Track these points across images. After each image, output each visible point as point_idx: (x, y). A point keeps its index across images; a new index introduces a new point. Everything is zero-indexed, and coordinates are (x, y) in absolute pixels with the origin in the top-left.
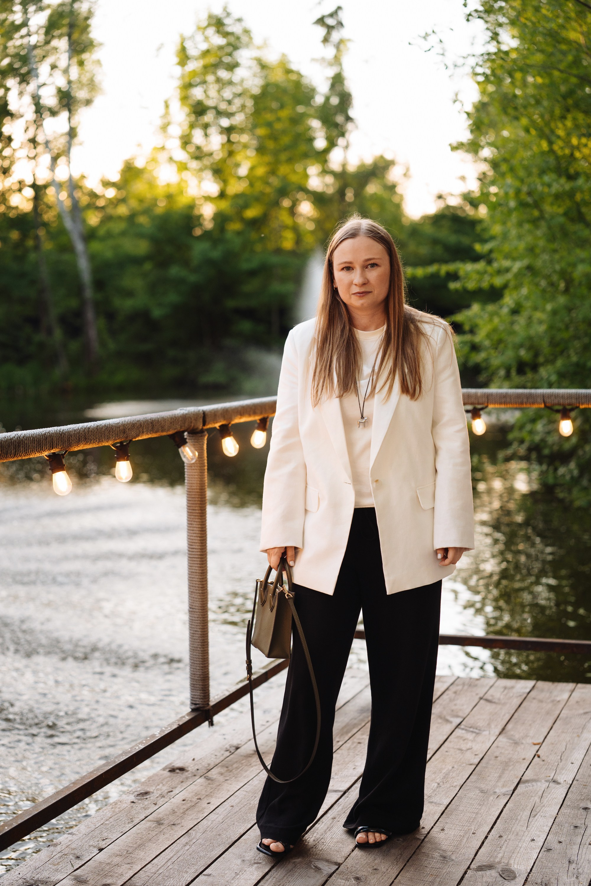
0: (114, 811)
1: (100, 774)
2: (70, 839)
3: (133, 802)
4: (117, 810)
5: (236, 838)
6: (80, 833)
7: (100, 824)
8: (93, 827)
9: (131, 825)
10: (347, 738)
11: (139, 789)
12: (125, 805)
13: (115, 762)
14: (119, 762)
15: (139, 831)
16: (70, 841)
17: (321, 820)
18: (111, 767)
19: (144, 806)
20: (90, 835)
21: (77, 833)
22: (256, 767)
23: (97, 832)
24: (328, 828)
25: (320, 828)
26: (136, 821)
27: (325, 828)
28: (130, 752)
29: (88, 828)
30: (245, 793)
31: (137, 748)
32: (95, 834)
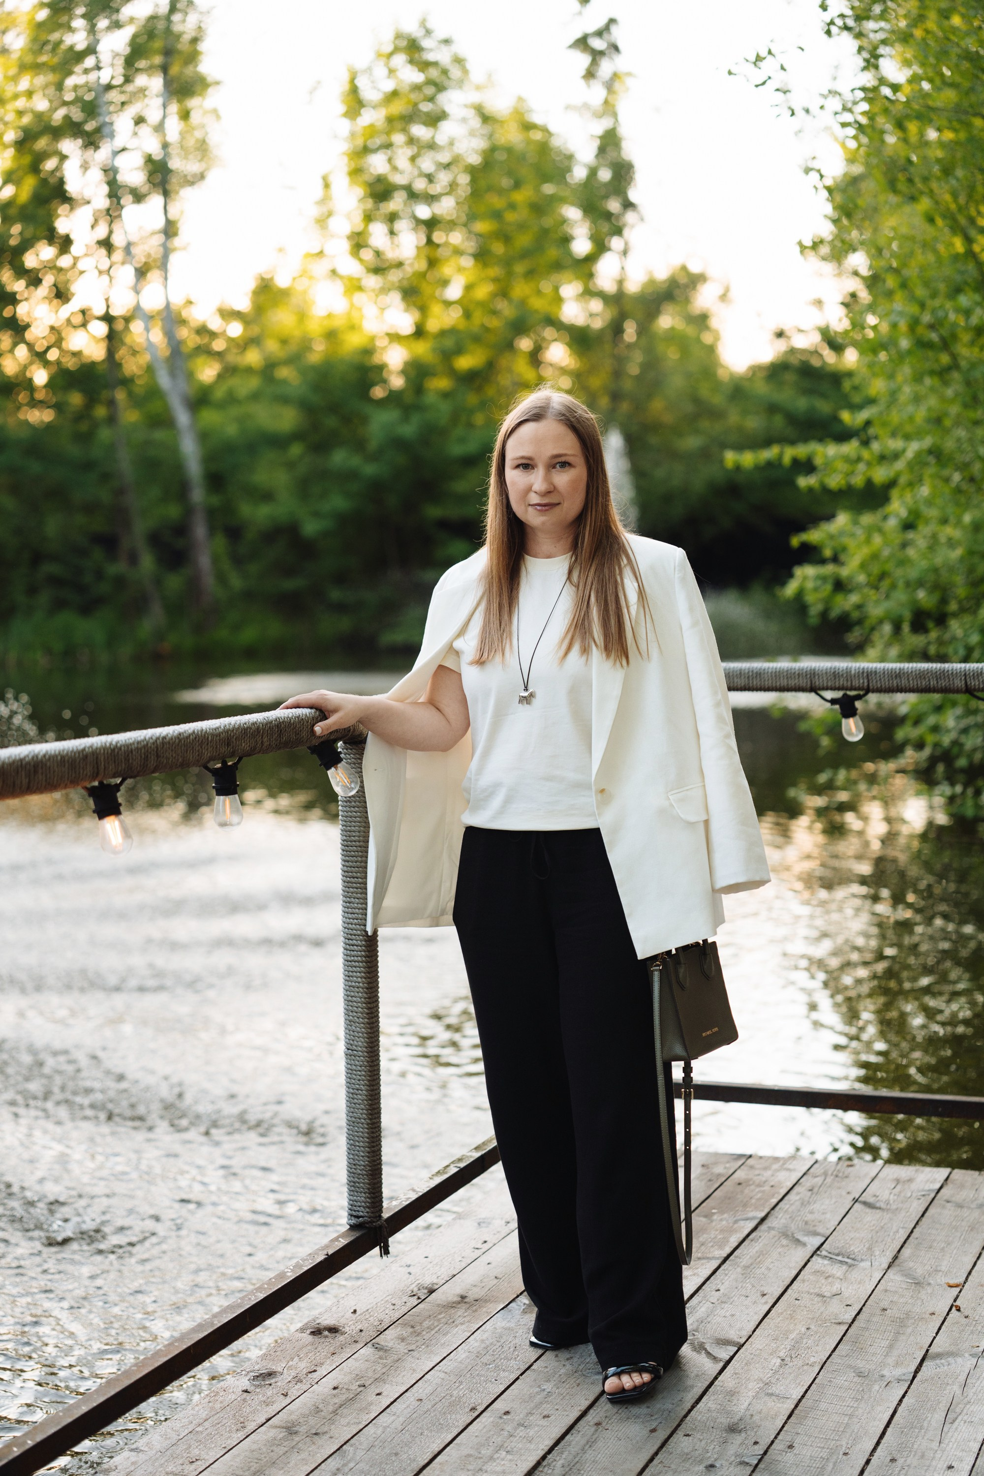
0: (212, 1408)
1: (185, 1347)
2: (133, 1459)
3: (246, 1391)
4: (218, 1406)
5: (426, 1461)
6: (151, 1449)
7: (187, 1431)
8: (175, 1438)
9: (241, 1435)
11: (257, 1368)
12: (234, 1397)
13: (212, 1324)
14: (219, 1325)
15: (255, 1447)
16: (133, 1463)
17: (576, 1427)
18: (206, 1333)
19: (264, 1398)
20: (168, 1453)
21: (147, 1449)
22: (463, 1327)
23: (182, 1446)
24: (588, 1442)
25: (574, 1443)
26: (251, 1426)
27: (583, 1442)
28: (239, 1306)
29: (166, 1439)
30: (442, 1375)
31: (253, 1298)
32: (178, 1452)
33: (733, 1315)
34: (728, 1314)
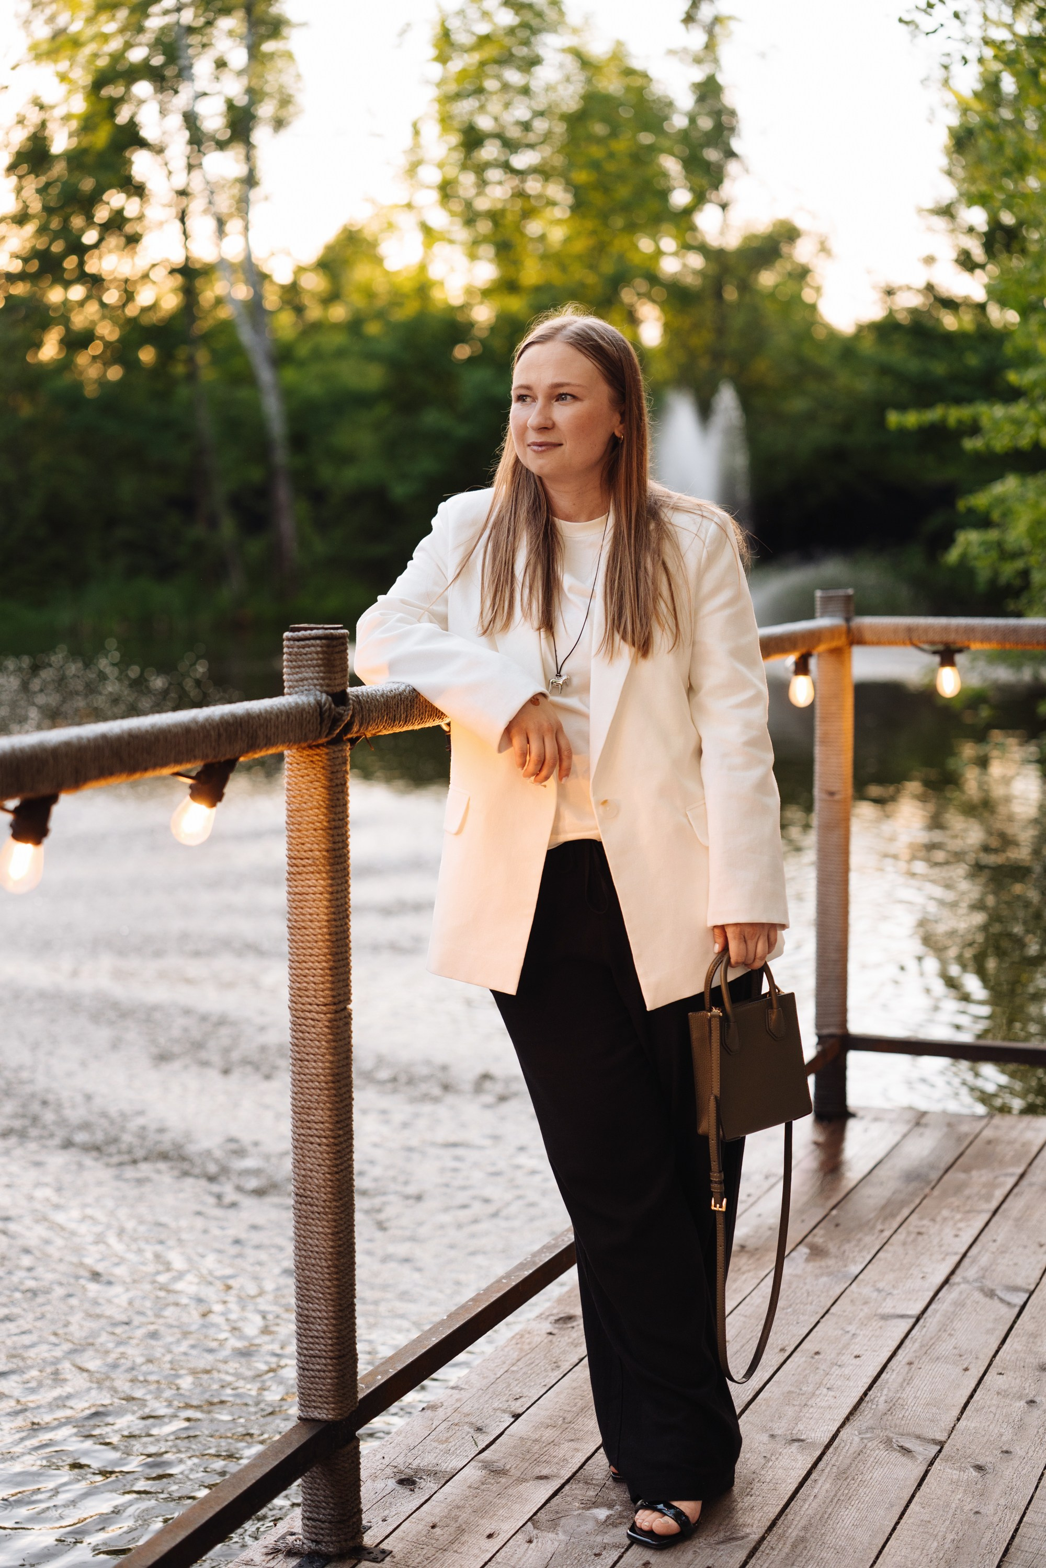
0: (521, 1350)
1: (514, 1284)
2: (458, 1396)
3: (550, 1334)
4: (526, 1347)
5: (750, 1397)
6: (472, 1387)
7: (502, 1371)
8: (492, 1378)
9: (558, 1374)
10: (895, 1225)
11: (555, 1311)
12: (539, 1339)
13: (534, 1263)
14: (541, 1264)
15: (574, 1384)
16: (457, 1400)
17: (889, 1366)
18: (531, 1271)
19: (570, 1340)
20: (491, 1390)
21: (466, 1387)
22: (751, 1274)
23: (501, 1386)
24: (904, 1380)
25: (891, 1380)
26: (566, 1366)
27: (900, 1379)
28: (555, 1246)
29: (484, 1378)
30: (742, 1319)
31: (566, 1239)
32: (499, 1389)
33: (1016, 1264)
34: (1011, 1263)
